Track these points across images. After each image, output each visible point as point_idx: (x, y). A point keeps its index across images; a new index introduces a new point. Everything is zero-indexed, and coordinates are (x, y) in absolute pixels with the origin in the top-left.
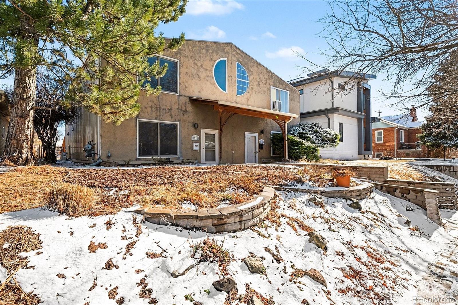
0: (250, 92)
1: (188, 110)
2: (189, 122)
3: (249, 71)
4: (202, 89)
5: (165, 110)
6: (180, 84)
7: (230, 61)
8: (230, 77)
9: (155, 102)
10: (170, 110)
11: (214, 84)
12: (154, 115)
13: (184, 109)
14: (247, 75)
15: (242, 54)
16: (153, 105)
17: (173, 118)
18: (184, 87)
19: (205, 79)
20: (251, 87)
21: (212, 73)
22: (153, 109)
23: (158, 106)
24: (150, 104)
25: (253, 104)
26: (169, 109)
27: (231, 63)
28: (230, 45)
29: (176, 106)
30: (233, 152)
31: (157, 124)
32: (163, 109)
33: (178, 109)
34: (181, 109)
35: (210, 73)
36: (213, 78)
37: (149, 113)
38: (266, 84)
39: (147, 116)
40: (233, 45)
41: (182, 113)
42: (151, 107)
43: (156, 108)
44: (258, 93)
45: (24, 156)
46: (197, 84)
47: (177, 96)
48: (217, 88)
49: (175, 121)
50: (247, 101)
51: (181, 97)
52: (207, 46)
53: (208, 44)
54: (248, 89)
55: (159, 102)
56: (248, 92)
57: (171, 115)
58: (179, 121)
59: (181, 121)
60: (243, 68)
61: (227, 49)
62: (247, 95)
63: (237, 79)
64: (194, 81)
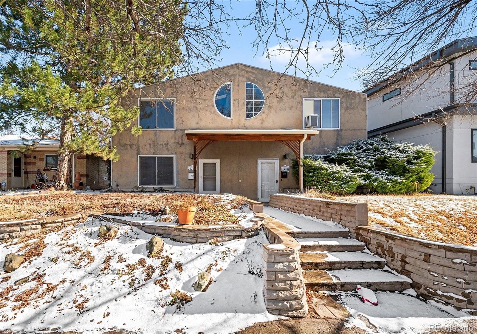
0: (266, 111)
1: (184, 142)
2: (186, 154)
3: (264, 87)
4: (201, 120)
5: (162, 145)
6: (176, 120)
7: (237, 84)
8: (237, 101)
9: (153, 140)
10: (167, 145)
11: (215, 112)
12: (152, 150)
13: (180, 142)
14: (262, 93)
15: (254, 71)
16: (151, 142)
17: (170, 152)
18: (181, 122)
19: (203, 109)
20: (267, 106)
21: (212, 101)
22: (152, 146)
23: (156, 143)
24: (149, 142)
25: (270, 125)
26: (165, 144)
27: (238, 85)
28: (237, 66)
29: (173, 141)
30: (240, 181)
31: (155, 158)
32: (160, 145)
33: (174, 143)
34: (178, 143)
35: (210, 102)
36: (213, 106)
37: (148, 150)
38: (293, 97)
39: (146, 152)
40: (241, 64)
41: (178, 146)
42: (150, 144)
43: (154, 144)
44: (281, 110)
45: (61, 185)
46: (194, 116)
47: (173, 132)
48: (218, 115)
49: (172, 154)
50: (262, 123)
51: (177, 132)
52: (207, 76)
53: (207, 74)
54: (263, 108)
55: (157, 139)
56: (264, 113)
57: (168, 149)
58: (175, 153)
59: (178, 153)
60: (255, 87)
61: (232, 72)
62: (261, 116)
63: (246, 100)
64: (192, 114)
